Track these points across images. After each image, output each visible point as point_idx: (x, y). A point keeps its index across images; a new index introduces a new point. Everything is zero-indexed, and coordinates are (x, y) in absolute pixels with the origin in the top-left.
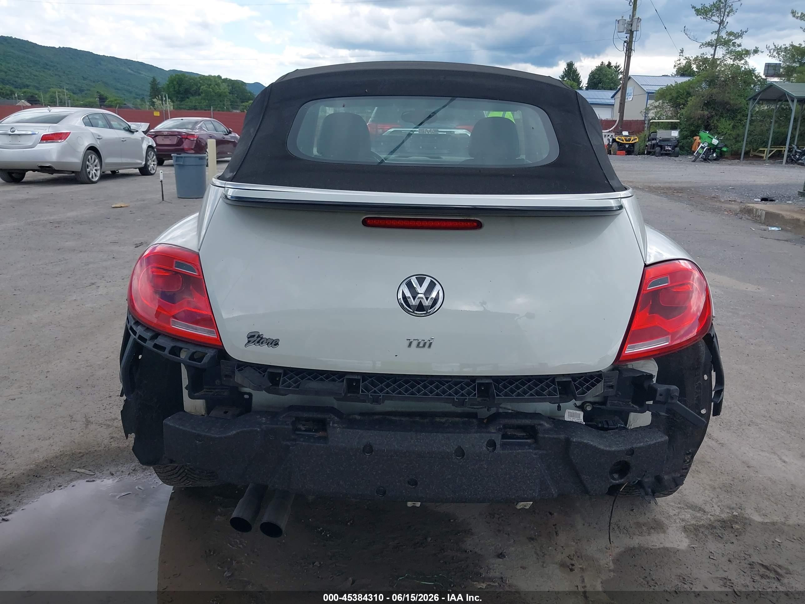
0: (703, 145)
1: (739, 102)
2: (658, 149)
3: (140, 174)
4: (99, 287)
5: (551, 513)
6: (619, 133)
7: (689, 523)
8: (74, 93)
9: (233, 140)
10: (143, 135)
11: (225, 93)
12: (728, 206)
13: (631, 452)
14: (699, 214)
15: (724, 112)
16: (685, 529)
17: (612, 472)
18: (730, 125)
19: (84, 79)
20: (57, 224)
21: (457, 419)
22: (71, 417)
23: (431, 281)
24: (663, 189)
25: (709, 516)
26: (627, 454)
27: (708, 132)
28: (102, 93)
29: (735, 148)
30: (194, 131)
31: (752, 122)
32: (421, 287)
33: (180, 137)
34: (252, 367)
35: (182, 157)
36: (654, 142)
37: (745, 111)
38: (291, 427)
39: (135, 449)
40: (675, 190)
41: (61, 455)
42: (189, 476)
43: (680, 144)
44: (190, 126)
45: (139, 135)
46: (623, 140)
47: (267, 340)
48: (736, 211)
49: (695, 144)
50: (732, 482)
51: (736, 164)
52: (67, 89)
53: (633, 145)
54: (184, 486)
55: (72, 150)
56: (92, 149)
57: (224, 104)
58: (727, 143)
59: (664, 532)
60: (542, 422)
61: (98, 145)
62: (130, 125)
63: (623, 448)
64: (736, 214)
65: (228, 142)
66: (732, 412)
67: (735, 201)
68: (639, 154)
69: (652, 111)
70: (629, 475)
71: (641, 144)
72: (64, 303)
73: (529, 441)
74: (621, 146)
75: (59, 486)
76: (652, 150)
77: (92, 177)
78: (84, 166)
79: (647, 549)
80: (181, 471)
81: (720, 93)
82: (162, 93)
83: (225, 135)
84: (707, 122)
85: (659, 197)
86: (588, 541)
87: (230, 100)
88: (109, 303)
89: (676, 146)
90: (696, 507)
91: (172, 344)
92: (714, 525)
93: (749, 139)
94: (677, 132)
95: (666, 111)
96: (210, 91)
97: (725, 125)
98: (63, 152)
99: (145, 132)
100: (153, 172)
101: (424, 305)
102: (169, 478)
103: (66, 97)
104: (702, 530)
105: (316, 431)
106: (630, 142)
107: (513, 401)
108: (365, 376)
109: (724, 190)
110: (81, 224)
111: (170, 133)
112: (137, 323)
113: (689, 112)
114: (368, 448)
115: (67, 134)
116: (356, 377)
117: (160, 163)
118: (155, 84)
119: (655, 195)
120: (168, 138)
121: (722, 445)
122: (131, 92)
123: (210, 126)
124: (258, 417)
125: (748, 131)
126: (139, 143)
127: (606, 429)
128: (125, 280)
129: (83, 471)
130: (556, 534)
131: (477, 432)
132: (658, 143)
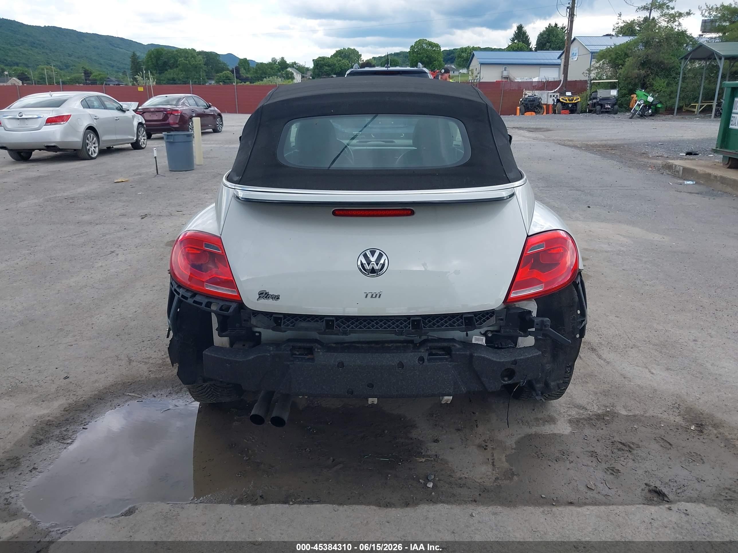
0: (639, 103)
1: (673, 61)
2: (598, 107)
3: (132, 149)
4: (118, 254)
5: (474, 413)
6: (563, 93)
7: (573, 418)
8: (61, 69)
9: (213, 113)
10: (134, 113)
11: (200, 64)
12: (654, 161)
13: (515, 362)
14: (626, 171)
15: (659, 70)
16: (570, 421)
17: (503, 377)
18: (664, 82)
19: (70, 56)
20: (72, 200)
21: (399, 344)
22: (117, 357)
23: (380, 253)
24: (599, 146)
25: (589, 412)
26: (512, 364)
27: (643, 90)
28: (87, 68)
29: (669, 104)
30: (178, 107)
31: (684, 78)
32: (373, 257)
33: (165, 113)
34: (262, 314)
35: (172, 135)
36: (595, 101)
37: (678, 69)
38: (289, 352)
39: (178, 374)
40: (610, 147)
41: (115, 384)
42: (214, 394)
43: (619, 102)
44: (174, 103)
45: (130, 114)
46: (566, 100)
47: (272, 295)
48: (660, 167)
49: (632, 102)
50: (610, 389)
51: (670, 120)
52: (54, 66)
53: (576, 104)
54: (209, 402)
55: (73, 129)
56: (91, 129)
57: (200, 75)
58: (663, 100)
59: (555, 424)
60: (455, 344)
61: (95, 125)
62: (122, 105)
63: (509, 360)
64: (659, 170)
65: (208, 115)
66: (621, 338)
67: (661, 156)
68: (582, 112)
69: (594, 72)
70: (514, 378)
71: (584, 103)
72: (93, 269)
73: (446, 357)
74: (564, 105)
75: (118, 405)
76: (593, 109)
77: (92, 154)
78: (84, 144)
79: (541, 435)
80: (209, 390)
81: (655, 53)
82: (142, 66)
83: (205, 109)
84: (644, 80)
85: (593, 155)
86: (499, 430)
87: (205, 71)
88: (129, 267)
89: (615, 104)
90: (581, 406)
91: (207, 300)
92: (591, 418)
93: (681, 96)
94: (616, 91)
95: (606, 72)
96: (186, 63)
97: (660, 83)
98: (65, 133)
99: (135, 111)
100: (143, 146)
101: (375, 268)
102: (200, 395)
103: (54, 73)
104: (582, 421)
105: (306, 355)
106: (573, 102)
107: (434, 330)
108: (338, 318)
109: (653, 146)
110: (91, 199)
111: (156, 109)
112: (179, 286)
113: (626, 72)
114: (341, 365)
115: (68, 117)
116: (332, 319)
117: (149, 137)
118: (135, 58)
119: (591, 153)
120: (155, 114)
121: (608, 363)
122: (113, 67)
123: (192, 101)
124: (268, 346)
125: (681, 88)
126: (130, 121)
127: (502, 348)
128: (138, 248)
129: (133, 394)
130: (477, 426)
131: (412, 352)
132: (598, 102)
